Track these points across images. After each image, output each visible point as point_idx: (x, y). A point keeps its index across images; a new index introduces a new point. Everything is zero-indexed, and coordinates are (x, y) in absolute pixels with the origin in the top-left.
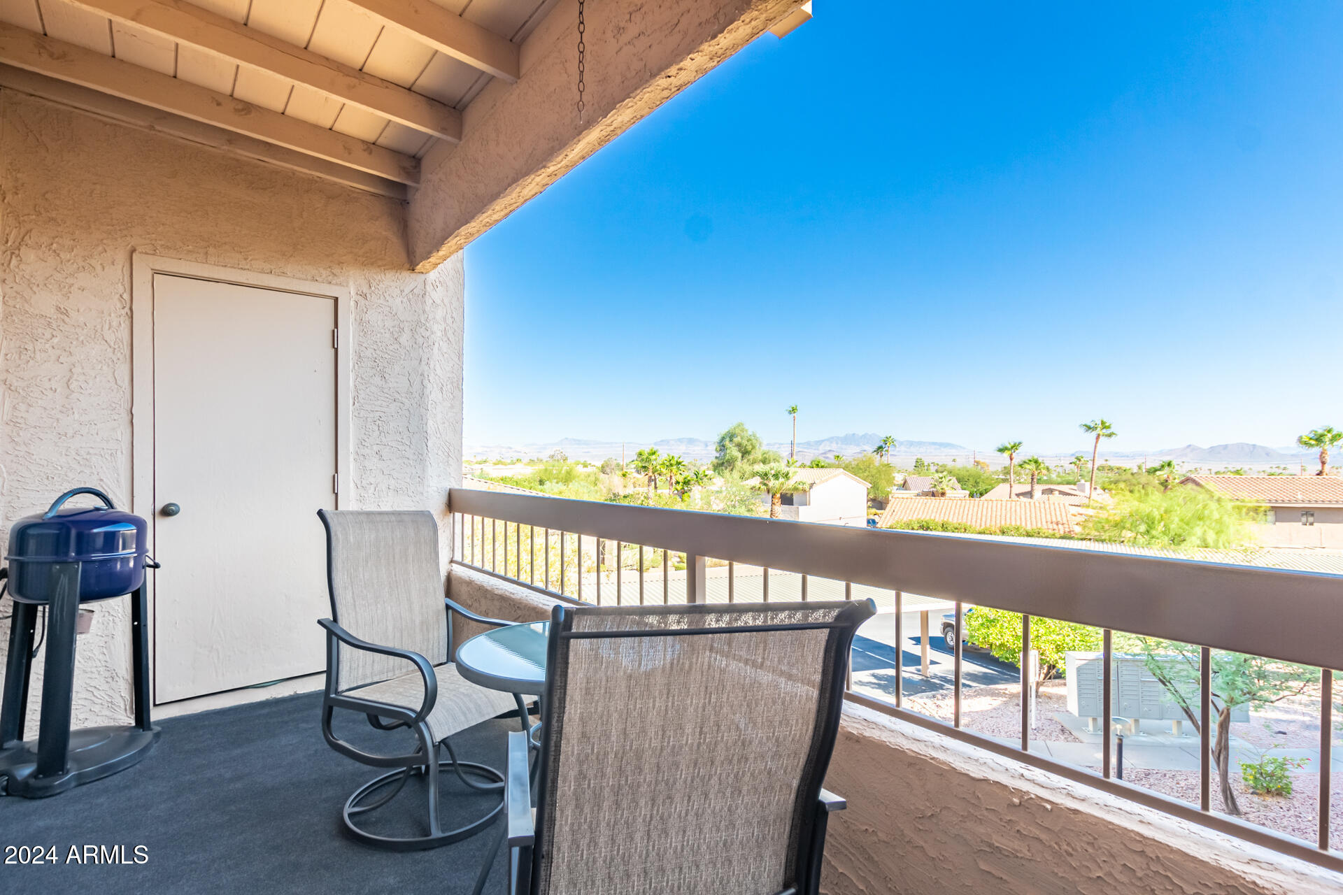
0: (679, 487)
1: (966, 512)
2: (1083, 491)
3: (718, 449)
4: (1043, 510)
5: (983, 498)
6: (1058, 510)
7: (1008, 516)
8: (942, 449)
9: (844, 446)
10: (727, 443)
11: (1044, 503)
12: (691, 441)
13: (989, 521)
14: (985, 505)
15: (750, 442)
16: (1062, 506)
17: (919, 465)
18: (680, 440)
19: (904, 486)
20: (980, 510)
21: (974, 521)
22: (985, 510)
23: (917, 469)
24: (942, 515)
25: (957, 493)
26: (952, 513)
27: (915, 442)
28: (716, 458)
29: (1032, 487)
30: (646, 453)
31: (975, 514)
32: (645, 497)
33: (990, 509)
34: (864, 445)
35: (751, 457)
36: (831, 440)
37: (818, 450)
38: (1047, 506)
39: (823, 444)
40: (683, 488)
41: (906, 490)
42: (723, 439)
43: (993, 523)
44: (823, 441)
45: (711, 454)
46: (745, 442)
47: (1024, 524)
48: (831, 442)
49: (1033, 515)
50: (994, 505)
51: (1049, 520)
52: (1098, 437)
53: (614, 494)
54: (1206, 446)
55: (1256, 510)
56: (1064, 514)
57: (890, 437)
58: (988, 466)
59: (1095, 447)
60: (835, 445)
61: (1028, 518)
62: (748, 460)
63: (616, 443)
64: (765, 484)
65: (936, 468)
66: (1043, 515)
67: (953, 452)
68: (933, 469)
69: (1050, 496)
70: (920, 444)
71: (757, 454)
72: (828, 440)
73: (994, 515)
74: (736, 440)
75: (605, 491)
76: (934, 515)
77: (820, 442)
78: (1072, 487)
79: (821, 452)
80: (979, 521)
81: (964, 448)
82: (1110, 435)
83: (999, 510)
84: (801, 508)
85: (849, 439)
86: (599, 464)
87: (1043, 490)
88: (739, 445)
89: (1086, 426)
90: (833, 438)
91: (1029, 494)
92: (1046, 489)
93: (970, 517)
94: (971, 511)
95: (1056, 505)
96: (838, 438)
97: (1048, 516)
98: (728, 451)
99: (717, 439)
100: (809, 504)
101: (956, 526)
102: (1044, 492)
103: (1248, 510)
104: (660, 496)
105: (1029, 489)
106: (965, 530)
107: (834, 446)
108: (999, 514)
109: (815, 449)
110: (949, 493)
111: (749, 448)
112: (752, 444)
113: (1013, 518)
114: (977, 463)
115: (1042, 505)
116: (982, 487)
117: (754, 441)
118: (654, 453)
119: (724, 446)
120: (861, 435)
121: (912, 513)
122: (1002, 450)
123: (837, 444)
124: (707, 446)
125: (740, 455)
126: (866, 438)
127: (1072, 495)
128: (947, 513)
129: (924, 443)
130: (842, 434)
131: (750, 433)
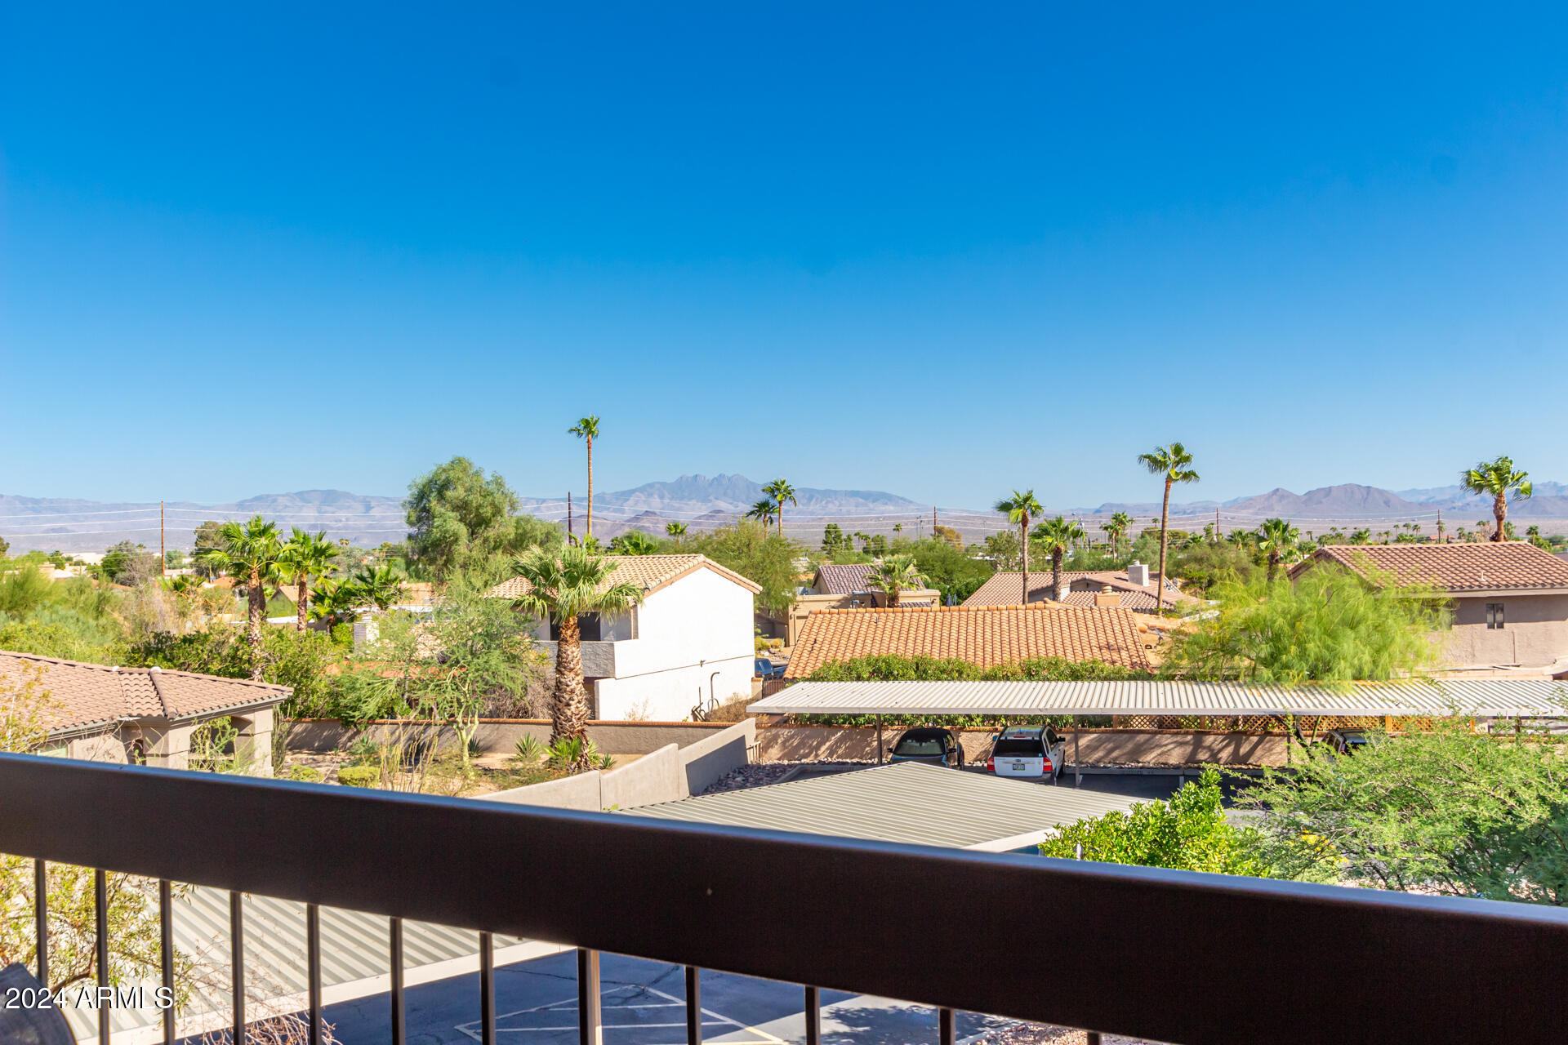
0: (323, 610)
1: (954, 635)
2: (1139, 581)
3: (413, 519)
4: (1090, 624)
5: (965, 605)
6: (1115, 621)
7: (1032, 639)
8: (871, 506)
9: (676, 504)
10: (434, 504)
11: (1091, 609)
12: (330, 498)
13: (998, 652)
14: (988, 620)
15: (490, 498)
16: (1121, 612)
17: (832, 538)
18: (303, 497)
19: (817, 585)
20: (980, 631)
21: (971, 652)
22: (988, 630)
23: (828, 547)
24: (911, 645)
25: (918, 594)
26: (928, 639)
27: (818, 492)
28: (410, 537)
29: (1055, 577)
30: (243, 529)
31: (971, 638)
32: (242, 639)
33: (996, 628)
34: (717, 499)
35: (491, 533)
36: (647, 489)
37: (623, 511)
38: (1097, 615)
39: (631, 501)
40: (332, 612)
41: (820, 592)
42: (422, 496)
43: (1007, 657)
44: (631, 492)
45: (398, 529)
46: (475, 499)
47: (1060, 653)
48: (651, 495)
49: (1075, 635)
50: (1005, 618)
51: (1103, 642)
52: (1169, 479)
53: (157, 635)
54: (1301, 491)
55: (1433, 605)
56: (1127, 631)
57: (783, 483)
58: (958, 537)
59: (1166, 497)
60: (658, 500)
61: (1067, 642)
62: (486, 540)
63: (139, 506)
64: (545, 597)
65: (863, 544)
66: (1092, 634)
67: (890, 509)
68: (858, 546)
69: (1099, 594)
70: (827, 494)
71: (505, 528)
72: (642, 490)
73: (1006, 639)
74: (456, 493)
75: (127, 627)
76: (893, 646)
77: (625, 495)
78: (1121, 574)
79: (626, 516)
80: (980, 653)
81: (911, 502)
82: (1187, 476)
83: (1014, 629)
84: (620, 646)
85: (686, 488)
86: (95, 558)
87: (1072, 582)
88: (462, 507)
89: (1148, 457)
90: (651, 486)
91: (1052, 592)
92: (1078, 581)
93: (962, 644)
94: (963, 631)
95: (1112, 612)
96: (664, 484)
97: (1101, 636)
98: (437, 522)
99: (407, 495)
100: (636, 637)
101: (942, 665)
102: (1074, 586)
103: (1423, 604)
104: (280, 636)
105: (1051, 582)
106: (960, 673)
107: (656, 504)
108: (1014, 636)
109: (615, 511)
110: (906, 596)
111: (487, 511)
112: (493, 504)
113: (1041, 642)
114: (939, 531)
115: (1089, 615)
116: (960, 581)
117: (498, 496)
118: (263, 532)
119: (426, 510)
120: (710, 477)
121: (851, 645)
122: (1005, 507)
123: (662, 497)
124: (368, 508)
125: (463, 530)
126: (724, 485)
127: (1125, 591)
128: (920, 639)
129: (835, 492)
130: (671, 479)
131: (487, 476)
